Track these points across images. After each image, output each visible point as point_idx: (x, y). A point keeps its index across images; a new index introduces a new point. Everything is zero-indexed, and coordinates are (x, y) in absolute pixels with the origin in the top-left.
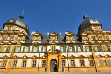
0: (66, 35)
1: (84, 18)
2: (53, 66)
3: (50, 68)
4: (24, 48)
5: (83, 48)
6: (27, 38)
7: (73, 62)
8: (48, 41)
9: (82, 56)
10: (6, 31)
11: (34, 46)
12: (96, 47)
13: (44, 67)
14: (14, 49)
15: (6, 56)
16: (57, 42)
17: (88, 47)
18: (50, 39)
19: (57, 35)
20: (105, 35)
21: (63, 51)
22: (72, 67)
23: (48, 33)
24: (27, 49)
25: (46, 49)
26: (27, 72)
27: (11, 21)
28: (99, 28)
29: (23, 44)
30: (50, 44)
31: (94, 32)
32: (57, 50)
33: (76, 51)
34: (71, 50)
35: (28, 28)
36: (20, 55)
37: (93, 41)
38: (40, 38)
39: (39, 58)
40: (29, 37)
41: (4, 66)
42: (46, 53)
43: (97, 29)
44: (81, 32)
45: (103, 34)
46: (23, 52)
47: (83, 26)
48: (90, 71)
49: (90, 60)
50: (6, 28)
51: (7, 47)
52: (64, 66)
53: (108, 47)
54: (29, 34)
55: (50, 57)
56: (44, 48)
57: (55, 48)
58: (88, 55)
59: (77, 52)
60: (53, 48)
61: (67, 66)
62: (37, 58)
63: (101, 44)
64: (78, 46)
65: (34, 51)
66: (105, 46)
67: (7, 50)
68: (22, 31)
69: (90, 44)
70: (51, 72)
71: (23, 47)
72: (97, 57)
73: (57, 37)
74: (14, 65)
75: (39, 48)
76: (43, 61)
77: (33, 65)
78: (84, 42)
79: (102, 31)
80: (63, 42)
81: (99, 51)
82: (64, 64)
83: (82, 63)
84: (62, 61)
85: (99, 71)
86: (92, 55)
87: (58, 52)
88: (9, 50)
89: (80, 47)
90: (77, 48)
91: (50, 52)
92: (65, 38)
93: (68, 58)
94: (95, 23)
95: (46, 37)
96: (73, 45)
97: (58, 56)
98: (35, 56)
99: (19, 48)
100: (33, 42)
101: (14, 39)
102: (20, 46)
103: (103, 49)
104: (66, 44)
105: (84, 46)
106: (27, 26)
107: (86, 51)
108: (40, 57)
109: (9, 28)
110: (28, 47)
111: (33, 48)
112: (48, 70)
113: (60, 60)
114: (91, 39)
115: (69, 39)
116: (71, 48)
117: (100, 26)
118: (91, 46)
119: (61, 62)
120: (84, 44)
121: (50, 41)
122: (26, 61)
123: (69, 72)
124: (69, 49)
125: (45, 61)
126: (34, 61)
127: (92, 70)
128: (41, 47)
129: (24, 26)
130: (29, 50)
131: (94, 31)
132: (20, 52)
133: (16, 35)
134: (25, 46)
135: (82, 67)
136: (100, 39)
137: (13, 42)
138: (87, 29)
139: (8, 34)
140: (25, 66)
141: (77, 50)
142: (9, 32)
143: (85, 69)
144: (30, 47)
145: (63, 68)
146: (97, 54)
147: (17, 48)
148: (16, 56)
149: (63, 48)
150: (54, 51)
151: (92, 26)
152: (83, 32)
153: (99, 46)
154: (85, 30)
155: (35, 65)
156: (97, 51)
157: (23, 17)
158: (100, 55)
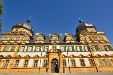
0: (66, 36)
1: (80, 22)
2: (54, 66)
3: (51, 68)
4: (28, 48)
5: (81, 47)
6: (31, 38)
7: (73, 61)
8: (50, 41)
9: (81, 55)
10: (14, 32)
11: (37, 46)
12: (94, 47)
13: (45, 67)
14: (18, 49)
15: (10, 56)
16: (58, 42)
17: (86, 47)
18: (51, 39)
19: (58, 36)
20: (100, 36)
21: (63, 50)
22: (73, 67)
23: (50, 34)
24: (30, 49)
25: (48, 48)
26: (28, 73)
27: (20, 24)
28: (94, 30)
29: (27, 44)
30: (51, 44)
31: (90, 34)
32: (58, 50)
33: (75, 50)
34: (71, 49)
35: (33, 30)
36: (23, 55)
37: (90, 41)
38: (42, 38)
39: (41, 58)
40: (33, 38)
41: (6, 66)
42: (48, 53)
43: (92, 30)
44: (78, 33)
45: (98, 35)
46: (27, 51)
47: (80, 28)
48: (91, 72)
49: (90, 60)
50: (15, 30)
51: (12, 46)
52: (65, 66)
53: (104, 46)
54: (33, 35)
55: (52, 57)
56: (46, 47)
57: (56, 48)
58: (88, 55)
59: (77, 51)
60: (54, 48)
61: (68, 66)
62: (39, 57)
63: (97, 44)
64: (77, 46)
65: (37, 51)
66: (101, 45)
67: (12, 49)
68: (27, 32)
69: (87, 44)
70: (52, 72)
71: (26, 46)
72: (96, 57)
73: (58, 38)
74: (16, 65)
75: (42, 47)
76: (45, 61)
77: (35, 65)
78: (82, 42)
79: (96, 32)
80: (63, 42)
81: (97, 51)
82: (65, 64)
83: (82, 63)
84: (63, 60)
85: (100, 72)
86: (91, 54)
87: (59, 51)
88: (14, 49)
89: (79, 47)
90: (76, 47)
91: (52, 51)
92: (65, 38)
93: (68, 57)
94: (89, 26)
95: (48, 37)
96: (72, 45)
97: (59, 56)
98: (37, 56)
99: (23, 47)
100: (36, 42)
101: (20, 39)
102: (24, 45)
103: (100, 49)
104: (66, 44)
105: (82, 46)
106: (32, 28)
107: (85, 51)
108: (42, 56)
109: (17, 30)
110: (32, 46)
111: (36, 47)
112: (49, 70)
113: (61, 60)
114: (88, 39)
115: (69, 39)
116: (71, 47)
117: (94, 29)
118: (89, 46)
119: (62, 62)
120: (82, 44)
121: (52, 41)
122: (28, 61)
123: (70, 72)
124: (69, 49)
125: (46, 60)
126: (35, 61)
127: (93, 70)
128: (43, 46)
129: (30, 28)
130: (32, 50)
131: (89, 32)
132: (23, 52)
133: (22, 36)
134: (29, 46)
135: (83, 67)
136: (96, 39)
137: (19, 42)
138: (84, 31)
139: (16, 35)
140: (26, 66)
141: (77, 49)
142: (16, 33)
143: (85, 69)
144: (33, 47)
145: (64, 68)
146: (95, 53)
147: (21, 47)
148: (19, 56)
149: (63, 47)
150: (55, 50)
151: (88, 29)
152: (80, 33)
153: (96, 46)
154: (82, 31)
155: (37, 65)
156: (96, 50)
157: (30, 21)
158: (99, 55)
